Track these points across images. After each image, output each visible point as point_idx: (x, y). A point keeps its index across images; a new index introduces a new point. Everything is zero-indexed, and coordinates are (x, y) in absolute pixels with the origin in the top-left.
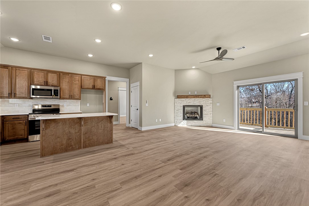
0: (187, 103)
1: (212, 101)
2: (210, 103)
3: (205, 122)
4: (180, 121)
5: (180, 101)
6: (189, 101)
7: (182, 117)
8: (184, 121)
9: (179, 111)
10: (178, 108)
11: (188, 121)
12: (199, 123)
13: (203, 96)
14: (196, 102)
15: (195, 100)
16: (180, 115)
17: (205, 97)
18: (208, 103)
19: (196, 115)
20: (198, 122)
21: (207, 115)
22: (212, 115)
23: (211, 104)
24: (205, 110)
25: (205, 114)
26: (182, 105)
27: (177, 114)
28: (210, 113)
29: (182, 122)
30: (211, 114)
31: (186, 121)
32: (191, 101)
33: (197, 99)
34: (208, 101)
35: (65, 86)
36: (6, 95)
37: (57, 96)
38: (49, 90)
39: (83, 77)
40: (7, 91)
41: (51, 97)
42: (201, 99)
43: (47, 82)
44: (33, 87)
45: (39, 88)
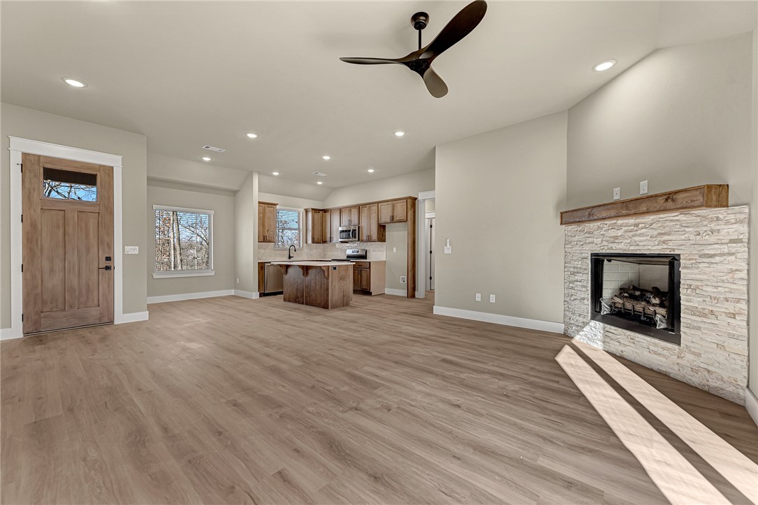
1: (744, 228)
2: (732, 241)
3: (689, 357)
4: (581, 319)
7: (587, 302)
8: (593, 323)
9: (578, 277)
10: (575, 264)
11: (608, 327)
12: (655, 353)
13: (661, 200)
14: (641, 235)
15: (636, 225)
16: (580, 295)
17: (670, 204)
18: (713, 239)
19: (652, 309)
20: (656, 345)
21: (705, 316)
22: (741, 322)
23: (742, 249)
24: (694, 284)
25: (694, 311)
26: (587, 251)
28: (731, 307)
30: (733, 316)
31: (599, 325)
32: (620, 233)
33: (650, 218)
34: (713, 226)
35: (364, 224)
36: (328, 239)
37: (355, 238)
38: (350, 231)
39: (380, 204)
40: (328, 236)
41: (351, 240)
42: (671, 218)
43: (350, 221)
44: (340, 229)
45: (345, 229)
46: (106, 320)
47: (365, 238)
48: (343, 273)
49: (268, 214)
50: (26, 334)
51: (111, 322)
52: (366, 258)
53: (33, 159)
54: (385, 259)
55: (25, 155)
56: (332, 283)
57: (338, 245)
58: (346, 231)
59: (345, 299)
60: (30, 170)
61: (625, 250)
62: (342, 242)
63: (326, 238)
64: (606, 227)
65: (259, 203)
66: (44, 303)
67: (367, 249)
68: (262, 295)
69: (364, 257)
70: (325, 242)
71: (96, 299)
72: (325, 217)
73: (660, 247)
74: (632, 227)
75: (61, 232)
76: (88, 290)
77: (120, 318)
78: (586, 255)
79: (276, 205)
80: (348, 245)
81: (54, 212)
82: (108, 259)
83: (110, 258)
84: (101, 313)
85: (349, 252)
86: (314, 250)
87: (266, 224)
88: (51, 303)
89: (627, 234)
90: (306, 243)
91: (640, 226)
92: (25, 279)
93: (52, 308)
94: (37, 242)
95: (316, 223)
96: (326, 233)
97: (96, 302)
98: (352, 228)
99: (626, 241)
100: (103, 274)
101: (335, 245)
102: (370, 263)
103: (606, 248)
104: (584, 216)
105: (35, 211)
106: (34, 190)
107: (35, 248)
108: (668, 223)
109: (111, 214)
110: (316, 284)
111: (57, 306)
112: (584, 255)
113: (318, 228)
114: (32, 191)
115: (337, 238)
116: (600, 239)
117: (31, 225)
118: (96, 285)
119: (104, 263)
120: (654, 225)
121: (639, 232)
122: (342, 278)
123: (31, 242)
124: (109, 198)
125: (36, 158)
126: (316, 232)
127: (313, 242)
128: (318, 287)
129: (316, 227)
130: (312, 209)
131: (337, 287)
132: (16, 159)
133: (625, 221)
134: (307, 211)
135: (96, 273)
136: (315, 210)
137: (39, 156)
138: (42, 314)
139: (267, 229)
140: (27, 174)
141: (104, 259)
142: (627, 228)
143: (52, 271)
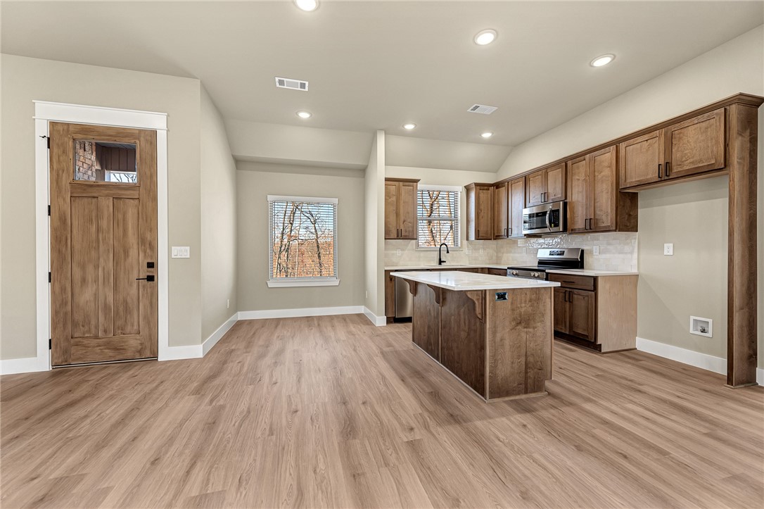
35: (577, 196)
36: (503, 232)
37: (557, 225)
38: (545, 213)
39: (622, 146)
40: (504, 226)
41: (547, 230)
43: (545, 195)
44: (527, 212)
45: (535, 211)
46: (148, 354)
47: (580, 224)
48: (525, 308)
49: (404, 196)
50: (54, 365)
51: (155, 356)
52: (582, 267)
53: (61, 129)
54: (634, 271)
55: (53, 124)
56: (494, 333)
57: (520, 243)
58: (537, 215)
59: (531, 374)
60: (58, 144)
62: (528, 236)
63: (499, 230)
65: (387, 180)
66: (75, 324)
67: (585, 248)
68: (390, 320)
69: (579, 264)
70: (497, 237)
71: (136, 324)
72: (498, 194)
75: (94, 229)
76: (127, 310)
77: (167, 352)
79: (416, 181)
80: (541, 240)
81: (86, 200)
82: (151, 265)
83: (153, 263)
84: (141, 344)
85: (544, 254)
86: (481, 251)
87: (402, 211)
88: (83, 326)
90: (467, 239)
92: (53, 292)
93: (84, 334)
94: (66, 242)
95: (482, 207)
96: (499, 221)
97: (136, 327)
98: (549, 207)
100: (144, 286)
101: (515, 242)
102: (595, 279)
105: (64, 200)
106: (63, 171)
107: (64, 249)
109: (155, 199)
110: (459, 326)
111: (89, 331)
113: (486, 215)
114: (61, 172)
115: (520, 229)
117: (60, 218)
118: (135, 301)
119: (145, 272)
122: (524, 321)
123: (60, 241)
124: (151, 176)
125: (66, 127)
126: (482, 220)
127: (478, 237)
128: (463, 335)
129: (482, 214)
130: (477, 185)
131: (507, 343)
132: (43, 130)
134: (468, 189)
135: (135, 285)
136: (481, 187)
137: (68, 124)
138: (72, 341)
139: (402, 218)
140: (55, 150)
141: (146, 265)
143: (84, 280)
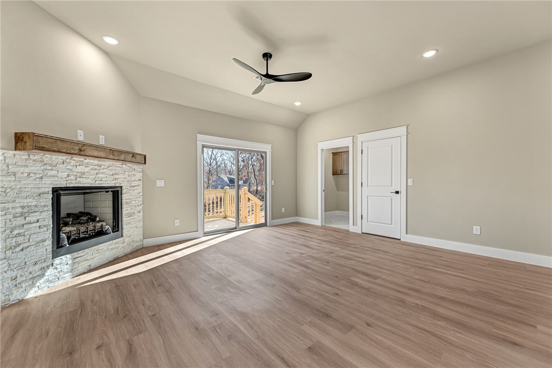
0: (72, 177)
1: (142, 174)
2: (139, 180)
3: (127, 239)
4: (37, 267)
5: (37, 168)
6: (80, 169)
7: (49, 242)
10: (25, 202)
13: (131, 156)
14: (103, 173)
15: (100, 166)
16: (35, 238)
17: (133, 159)
18: (134, 179)
21: (131, 216)
22: (141, 213)
23: (141, 183)
24: (128, 202)
25: (127, 215)
26: (47, 186)
27: (19, 235)
28: (139, 208)
29: (50, 272)
32: (87, 170)
34: (133, 173)
42: (118, 165)
61: (91, 184)
64: (73, 163)
73: (114, 182)
74: (97, 167)
78: (47, 190)
89: (92, 171)
91: (102, 166)
99: (92, 177)
103: (74, 182)
104: (73, 149)
108: (117, 168)
112: (43, 190)
116: (66, 174)
120: (110, 168)
121: (102, 171)
133: (90, 161)
142: (92, 167)
